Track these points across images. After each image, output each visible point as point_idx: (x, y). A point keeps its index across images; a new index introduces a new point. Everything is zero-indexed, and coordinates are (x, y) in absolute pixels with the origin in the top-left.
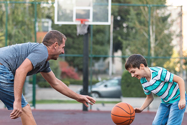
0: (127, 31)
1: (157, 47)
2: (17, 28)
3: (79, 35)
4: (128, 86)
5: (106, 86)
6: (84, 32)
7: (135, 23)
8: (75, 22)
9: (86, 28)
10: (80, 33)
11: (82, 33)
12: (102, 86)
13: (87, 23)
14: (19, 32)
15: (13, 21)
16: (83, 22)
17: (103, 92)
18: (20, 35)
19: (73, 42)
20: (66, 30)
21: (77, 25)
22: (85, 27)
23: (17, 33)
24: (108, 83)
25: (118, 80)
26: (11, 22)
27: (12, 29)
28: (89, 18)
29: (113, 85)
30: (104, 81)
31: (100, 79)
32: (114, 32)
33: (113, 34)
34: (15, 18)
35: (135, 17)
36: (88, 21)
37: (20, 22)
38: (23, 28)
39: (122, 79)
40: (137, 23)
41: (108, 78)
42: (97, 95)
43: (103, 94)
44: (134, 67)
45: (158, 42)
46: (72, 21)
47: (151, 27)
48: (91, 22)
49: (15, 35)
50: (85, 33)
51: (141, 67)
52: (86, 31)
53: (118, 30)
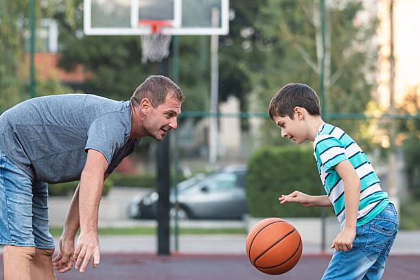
0: (252, 48)
1: (337, 88)
3: (149, 61)
4: (264, 189)
5: (205, 190)
6: (160, 54)
7: (278, 28)
8: (136, 29)
9: (166, 44)
10: (150, 58)
11: (154, 58)
12: (196, 189)
13: (167, 32)
16: (158, 29)
17: (198, 204)
19: (117, 79)
20: (98, 47)
21: (143, 36)
22: (162, 41)
24: (211, 183)
25: (235, 173)
28: (172, 17)
29: (222, 186)
30: (200, 176)
31: (187, 172)
32: (220, 51)
33: (219, 56)
35: (278, 12)
36: (171, 26)
39: (250, 171)
40: (285, 28)
41: (209, 168)
42: (182, 214)
43: (197, 211)
45: (337, 76)
46: (129, 26)
47: (319, 39)
48: (176, 28)
50: (163, 57)
51: (296, 116)
52: (165, 52)
53: (228, 45)
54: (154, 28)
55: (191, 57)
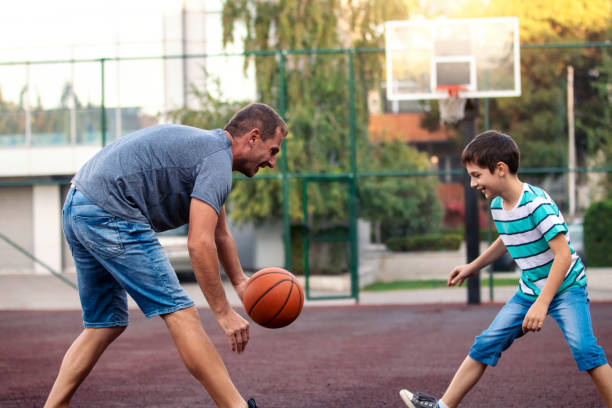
2: (323, 110)
3: (446, 123)
8: (435, 93)
9: (461, 107)
10: (447, 120)
11: (451, 120)
13: (463, 95)
14: (328, 120)
15: (313, 93)
16: (454, 93)
18: (330, 127)
22: (458, 104)
23: (324, 123)
26: (307, 96)
27: (312, 113)
28: (468, 82)
34: (319, 86)
36: (465, 90)
37: (329, 95)
38: (339, 108)
44: (482, 164)
46: (429, 91)
48: (472, 92)
49: (319, 128)
50: (458, 119)
51: (497, 171)
52: (460, 113)
54: (450, 92)
55: (549, 114)
